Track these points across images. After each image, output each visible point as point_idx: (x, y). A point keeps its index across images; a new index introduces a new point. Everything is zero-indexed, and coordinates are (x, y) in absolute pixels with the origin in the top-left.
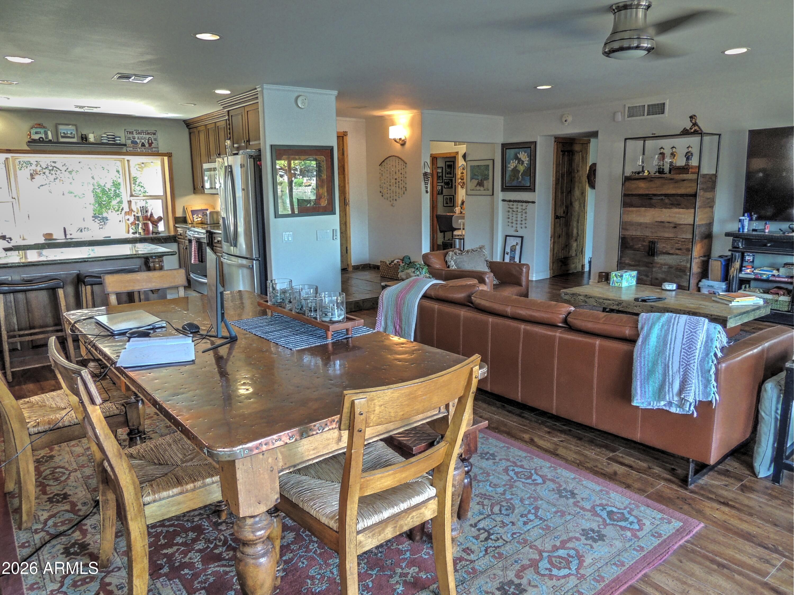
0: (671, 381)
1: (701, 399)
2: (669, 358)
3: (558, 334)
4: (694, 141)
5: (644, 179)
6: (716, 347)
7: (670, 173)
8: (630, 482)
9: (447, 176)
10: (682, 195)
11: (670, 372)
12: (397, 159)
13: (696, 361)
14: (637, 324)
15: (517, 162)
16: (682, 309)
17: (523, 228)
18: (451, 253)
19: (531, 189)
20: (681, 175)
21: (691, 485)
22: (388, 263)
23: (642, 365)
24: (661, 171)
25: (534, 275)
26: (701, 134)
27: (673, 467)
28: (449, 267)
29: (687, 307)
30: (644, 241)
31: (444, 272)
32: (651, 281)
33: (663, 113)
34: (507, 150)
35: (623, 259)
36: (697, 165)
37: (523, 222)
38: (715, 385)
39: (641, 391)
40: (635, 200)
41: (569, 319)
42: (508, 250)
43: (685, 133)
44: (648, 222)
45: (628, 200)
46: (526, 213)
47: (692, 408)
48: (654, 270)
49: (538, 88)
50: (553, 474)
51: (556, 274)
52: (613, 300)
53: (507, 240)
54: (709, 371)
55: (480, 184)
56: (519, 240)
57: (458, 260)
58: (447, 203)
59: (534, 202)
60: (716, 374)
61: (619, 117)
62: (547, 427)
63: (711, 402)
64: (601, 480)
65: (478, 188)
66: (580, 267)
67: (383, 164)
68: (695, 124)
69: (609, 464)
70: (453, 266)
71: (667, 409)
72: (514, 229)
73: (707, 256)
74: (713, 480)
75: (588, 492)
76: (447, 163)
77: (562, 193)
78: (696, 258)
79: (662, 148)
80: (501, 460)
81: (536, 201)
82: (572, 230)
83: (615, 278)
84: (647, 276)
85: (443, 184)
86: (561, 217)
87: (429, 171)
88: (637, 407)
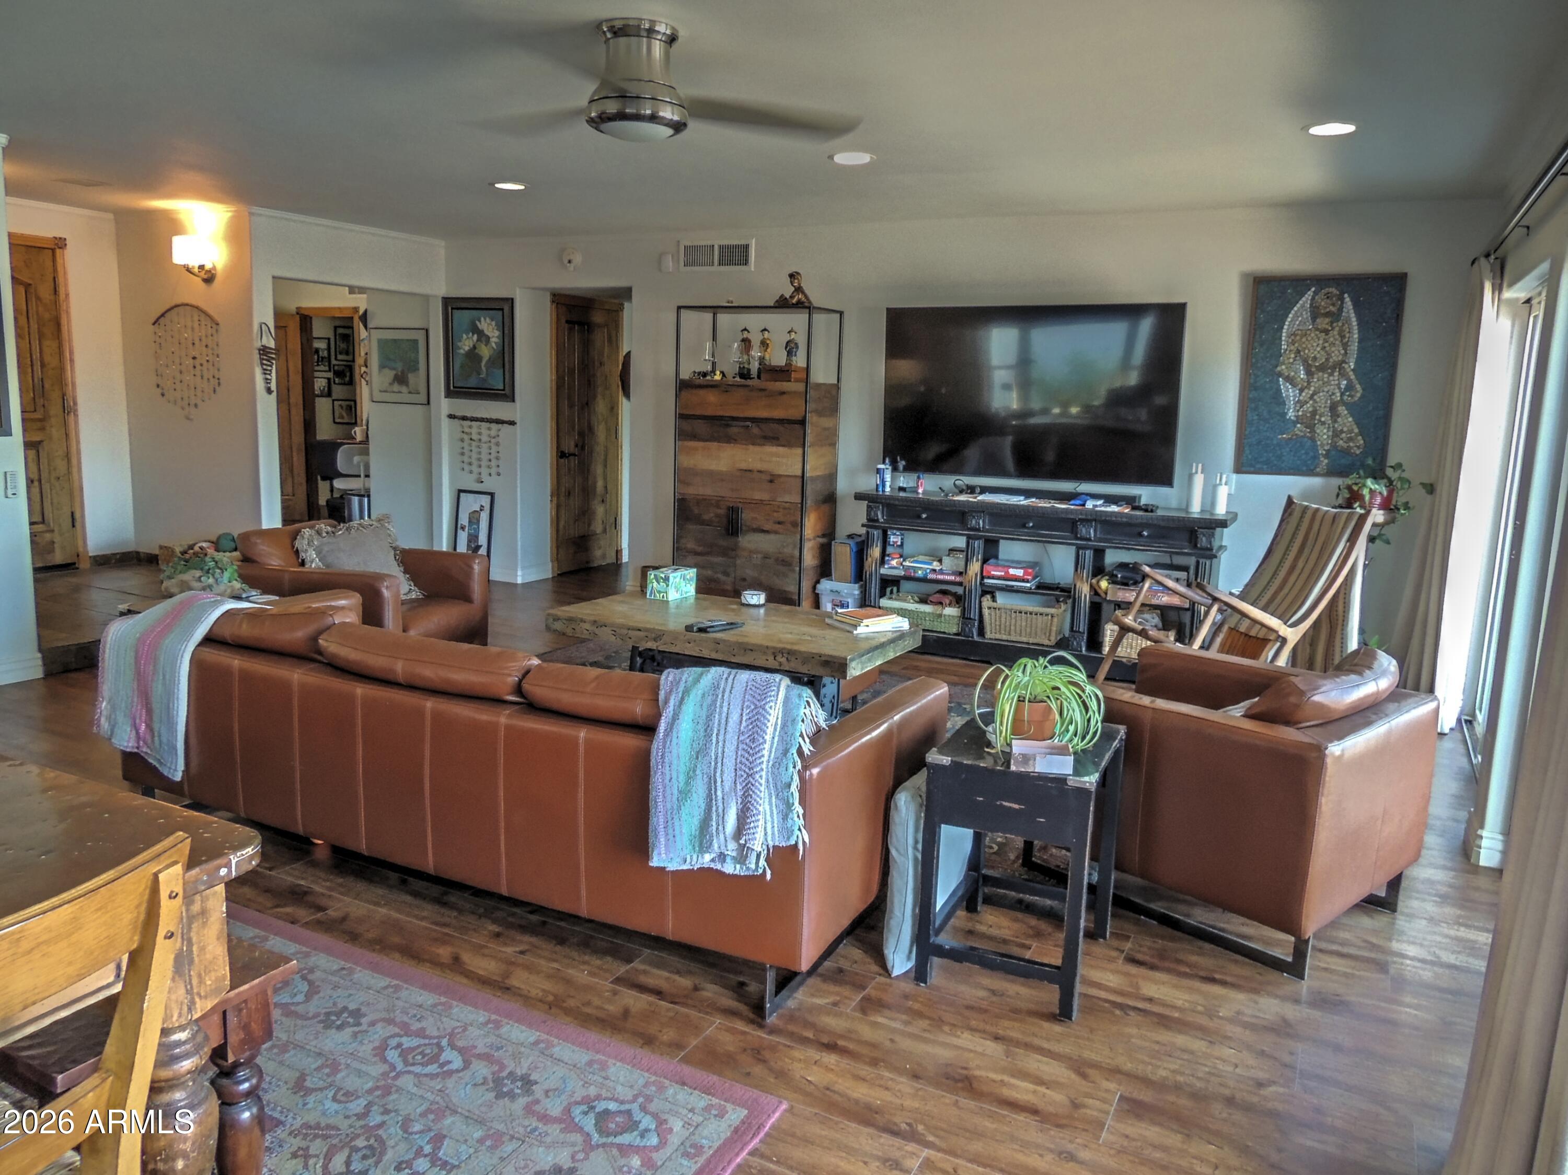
0: (720, 810)
1: (777, 844)
2: (716, 763)
3: (503, 720)
4: (798, 320)
5: (714, 386)
6: (802, 735)
7: (759, 377)
8: (653, 1029)
9: (340, 357)
10: (781, 421)
11: (719, 793)
12: (196, 314)
13: (764, 766)
14: (658, 694)
15: (475, 337)
16: (770, 644)
17: (494, 476)
18: (307, 532)
19: (507, 395)
20: (777, 383)
21: (770, 1015)
22: (178, 550)
23: (667, 781)
24: (744, 374)
25: (519, 573)
26: (809, 308)
27: (741, 979)
28: (303, 564)
29: (780, 641)
30: (718, 507)
31: (287, 577)
32: (734, 583)
33: (746, 262)
34: (455, 311)
35: (683, 541)
36: (805, 366)
37: (494, 463)
38: (801, 811)
39: (667, 834)
40: (701, 427)
41: (526, 686)
42: (464, 520)
43: (783, 304)
44: (724, 469)
45: (687, 426)
46: (497, 444)
47: (762, 862)
48: (738, 562)
49: (497, 186)
50: (491, 1039)
51: (564, 570)
52: (647, 630)
53: (461, 499)
54: (789, 785)
55: (401, 379)
56: (485, 500)
57: (326, 549)
58: (342, 417)
59: (512, 423)
60: (802, 791)
61: (669, 263)
62: (495, 921)
63: (796, 846)
64: (593, 1036)
65: (396, 387)
66: (614, 554)
67: (162, 321)
68: (799, 289)
69: (615, 993)
70: (314, 562)
71: (719, 867)
72: (474, 476)
73: (829, 534)
74: (813, 995)
75: (560, 1071)
76: (340, 331)
77: (571, 406)
78: (810, 540)
79: (745, 329)
80: (373, 1024)
81: (518, 421)
82: (595, 483)
83: (655, 584)
84: (726, 574)
85: (330, 375)
86: (571, 455)
87: (272, 344)
88: (662, 869)
